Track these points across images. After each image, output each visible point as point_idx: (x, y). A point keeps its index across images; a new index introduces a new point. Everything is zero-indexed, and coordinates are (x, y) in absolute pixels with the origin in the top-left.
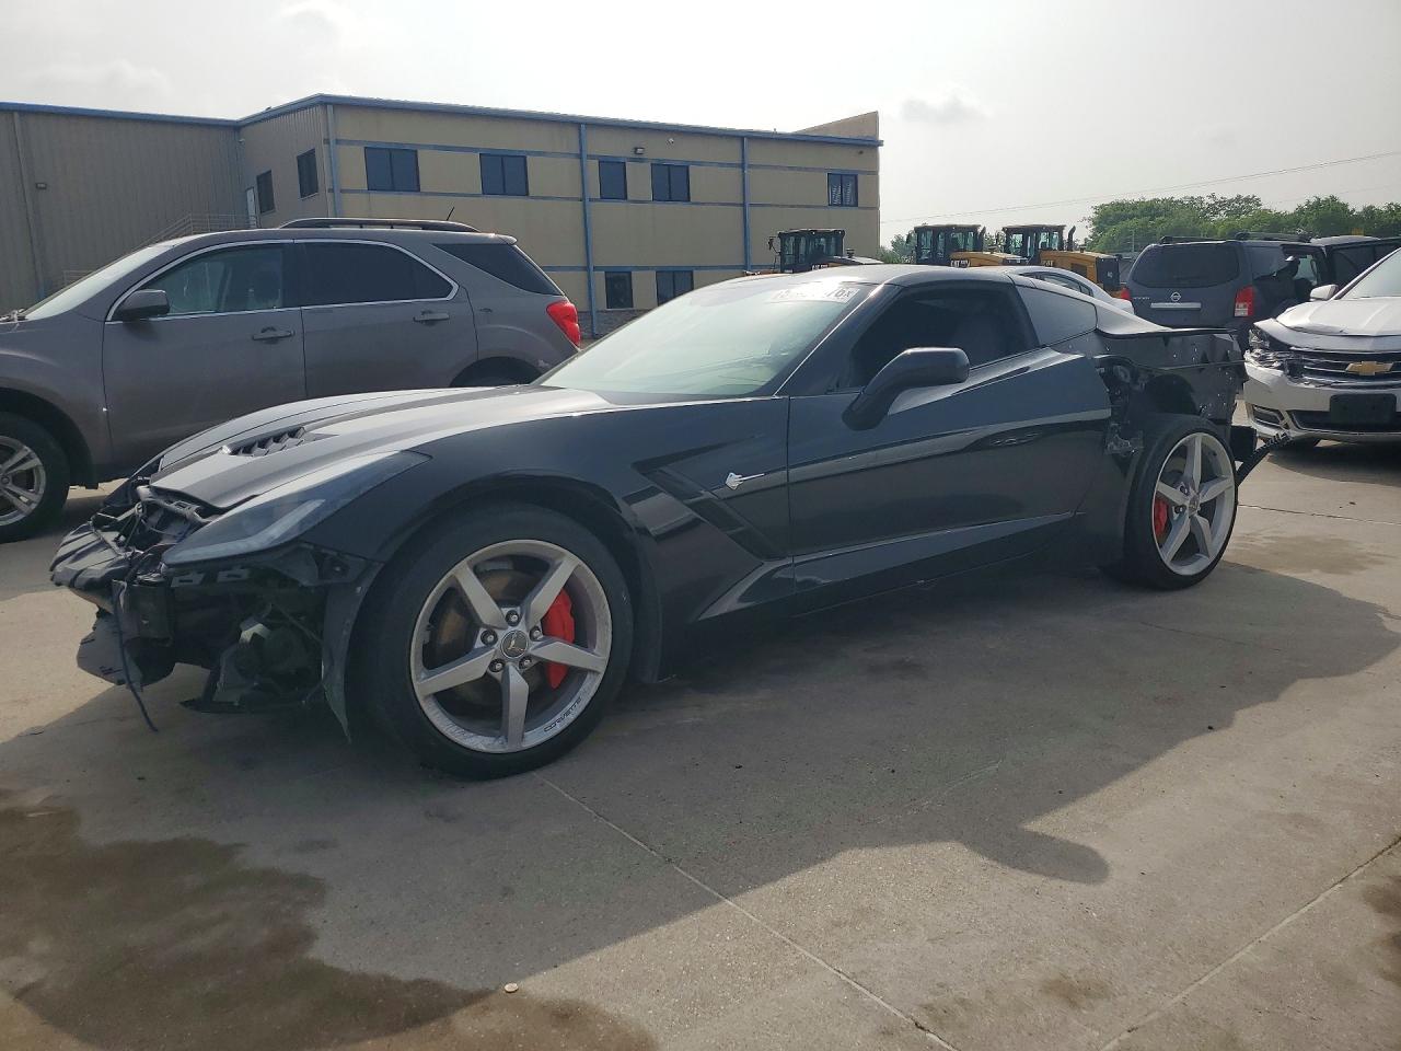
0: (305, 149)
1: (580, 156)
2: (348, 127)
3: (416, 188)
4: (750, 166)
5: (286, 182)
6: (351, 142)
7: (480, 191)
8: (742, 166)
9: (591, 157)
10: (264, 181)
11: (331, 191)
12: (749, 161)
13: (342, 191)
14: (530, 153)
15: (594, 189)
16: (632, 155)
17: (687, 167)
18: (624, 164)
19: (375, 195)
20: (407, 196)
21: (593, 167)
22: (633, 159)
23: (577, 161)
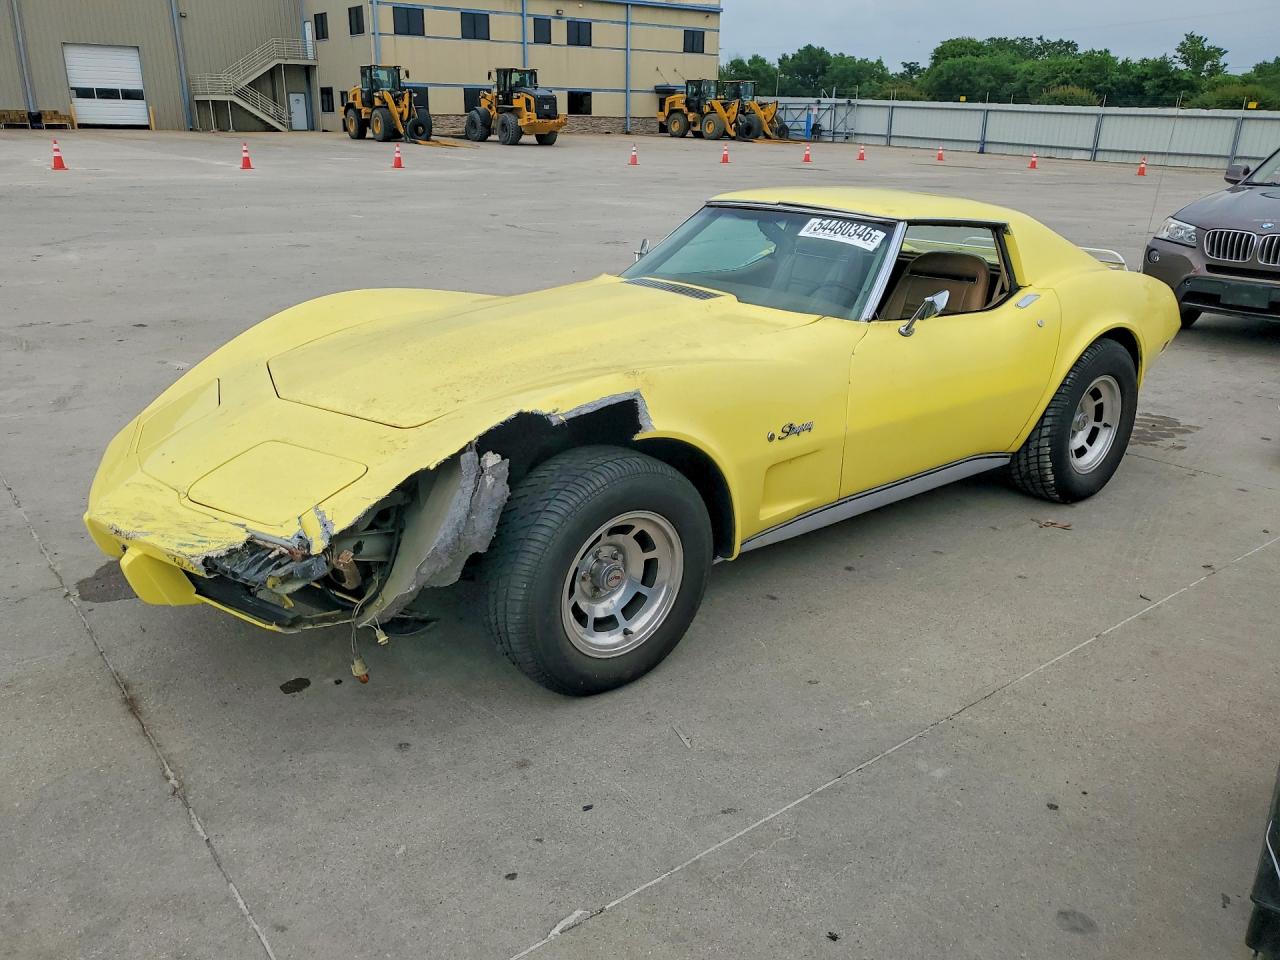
0: (354, 4)
1: (522, 15)
3: (422, 33)
4: (632, 24)
5: (338, 24)
6: (385, 4)
7: (460, 36)
8: (627, 23)
9: (529, 15)
10: (320, 19)
11: (373, 34)
12: (631, 20)
13: (380, 34)
14: (491, 12)
15: (530, 37)
16: (555, 14)
17: (590, 23)
18: (550, 21)
19: (398, 37)
20: (417, 39)
21: (530, 22)
22: (555, 18)
23: (520, 18)
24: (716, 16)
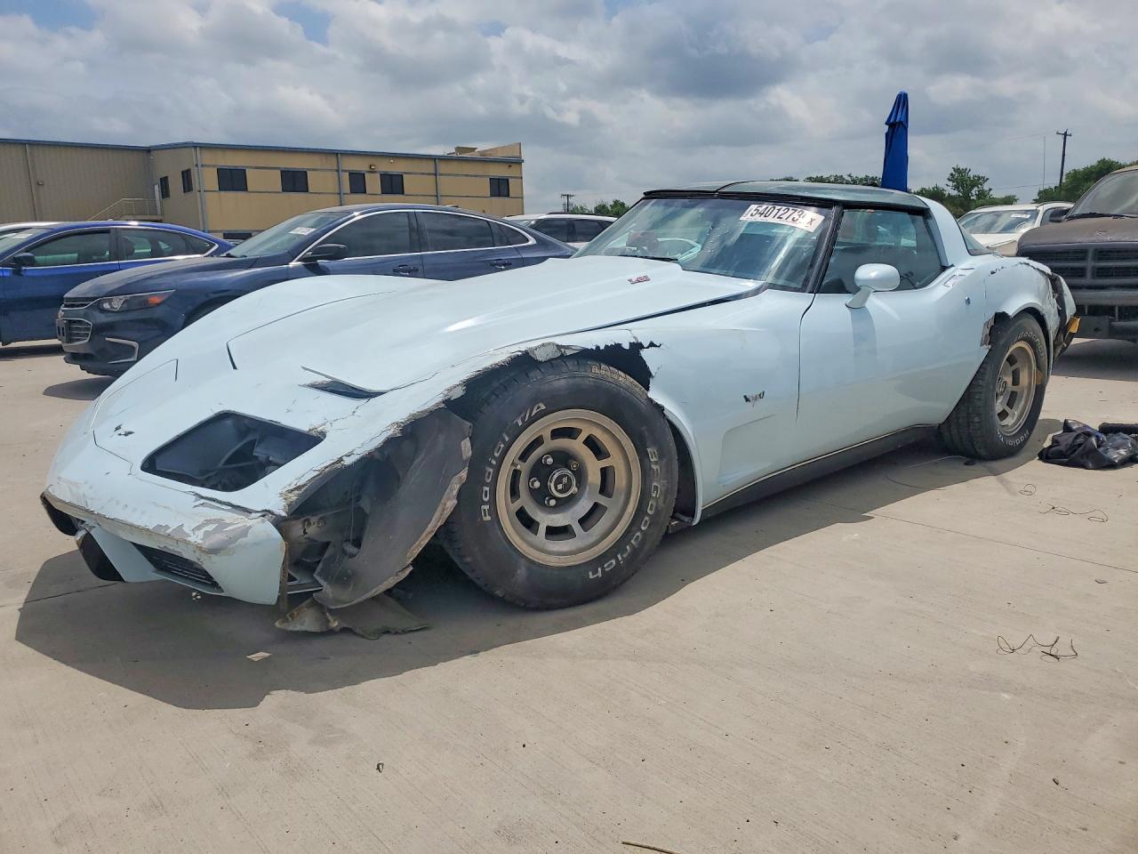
0: (185, 168)
1: (338, 171)
2: (207, 158)
3: (246, 189)
4: (441, 175)
5: (176, 184)
6: (209, 166)
7: (281, 190)
8: (436, 174)
9: (345, 171)
10: (164, 182)
11: (200, 191)
12: (438, 172)
13: (205, 191)
14: (309, 170)
15: (346, 187)
16: (368, 169)
17: (402, 176)
18: (364, 174)
19: (223, 193)
20: (240, 194)
21: (346, 177)
22: (369, 172)
23: (336, 173)
24: (518, 166)
